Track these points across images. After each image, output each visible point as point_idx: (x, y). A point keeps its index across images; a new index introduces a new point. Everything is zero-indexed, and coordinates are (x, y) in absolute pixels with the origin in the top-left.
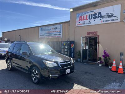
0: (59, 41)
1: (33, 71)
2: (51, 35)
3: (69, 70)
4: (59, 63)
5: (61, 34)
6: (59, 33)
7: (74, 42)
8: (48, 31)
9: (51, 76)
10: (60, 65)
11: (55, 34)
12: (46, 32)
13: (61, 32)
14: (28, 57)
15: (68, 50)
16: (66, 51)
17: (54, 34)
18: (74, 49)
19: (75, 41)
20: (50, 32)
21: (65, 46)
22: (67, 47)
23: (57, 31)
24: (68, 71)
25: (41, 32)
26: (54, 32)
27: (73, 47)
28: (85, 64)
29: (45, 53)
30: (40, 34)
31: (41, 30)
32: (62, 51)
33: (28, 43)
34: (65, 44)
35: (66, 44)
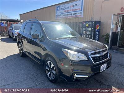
0: (79, 22)
1: (48, 62)
2: (69, 14)
3: (105, 65)
4: (89, 54)
5: (81, 13)
6: (79, 12)
7: (100, 22)
8: (65, 10)
9: (76, 75)
10: (92, 57)
11: (74, 13)
12: (63, 11)
13: (82, 10)
14: (41, 41)
15: (91, 33)
16: (89, 35)
17: (72, 13)
18: (99, 31)
19: (102, 21)
20: (68, 11)
21: (88, 27)
22: (90, 29)
23: (77, 9)
24: (103, 67)
25: (58, 12)
26: (73, 10)
27: (98, 29)
28: (114, 51)
29: (65, 37)
30: (56, 15)
31: (58, 9)
32: (84, 34)
33: (40, 22)
34: (87, 25)
35: (89, 25)
